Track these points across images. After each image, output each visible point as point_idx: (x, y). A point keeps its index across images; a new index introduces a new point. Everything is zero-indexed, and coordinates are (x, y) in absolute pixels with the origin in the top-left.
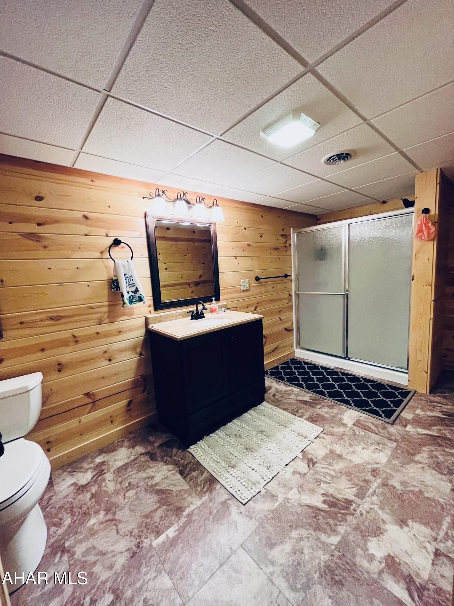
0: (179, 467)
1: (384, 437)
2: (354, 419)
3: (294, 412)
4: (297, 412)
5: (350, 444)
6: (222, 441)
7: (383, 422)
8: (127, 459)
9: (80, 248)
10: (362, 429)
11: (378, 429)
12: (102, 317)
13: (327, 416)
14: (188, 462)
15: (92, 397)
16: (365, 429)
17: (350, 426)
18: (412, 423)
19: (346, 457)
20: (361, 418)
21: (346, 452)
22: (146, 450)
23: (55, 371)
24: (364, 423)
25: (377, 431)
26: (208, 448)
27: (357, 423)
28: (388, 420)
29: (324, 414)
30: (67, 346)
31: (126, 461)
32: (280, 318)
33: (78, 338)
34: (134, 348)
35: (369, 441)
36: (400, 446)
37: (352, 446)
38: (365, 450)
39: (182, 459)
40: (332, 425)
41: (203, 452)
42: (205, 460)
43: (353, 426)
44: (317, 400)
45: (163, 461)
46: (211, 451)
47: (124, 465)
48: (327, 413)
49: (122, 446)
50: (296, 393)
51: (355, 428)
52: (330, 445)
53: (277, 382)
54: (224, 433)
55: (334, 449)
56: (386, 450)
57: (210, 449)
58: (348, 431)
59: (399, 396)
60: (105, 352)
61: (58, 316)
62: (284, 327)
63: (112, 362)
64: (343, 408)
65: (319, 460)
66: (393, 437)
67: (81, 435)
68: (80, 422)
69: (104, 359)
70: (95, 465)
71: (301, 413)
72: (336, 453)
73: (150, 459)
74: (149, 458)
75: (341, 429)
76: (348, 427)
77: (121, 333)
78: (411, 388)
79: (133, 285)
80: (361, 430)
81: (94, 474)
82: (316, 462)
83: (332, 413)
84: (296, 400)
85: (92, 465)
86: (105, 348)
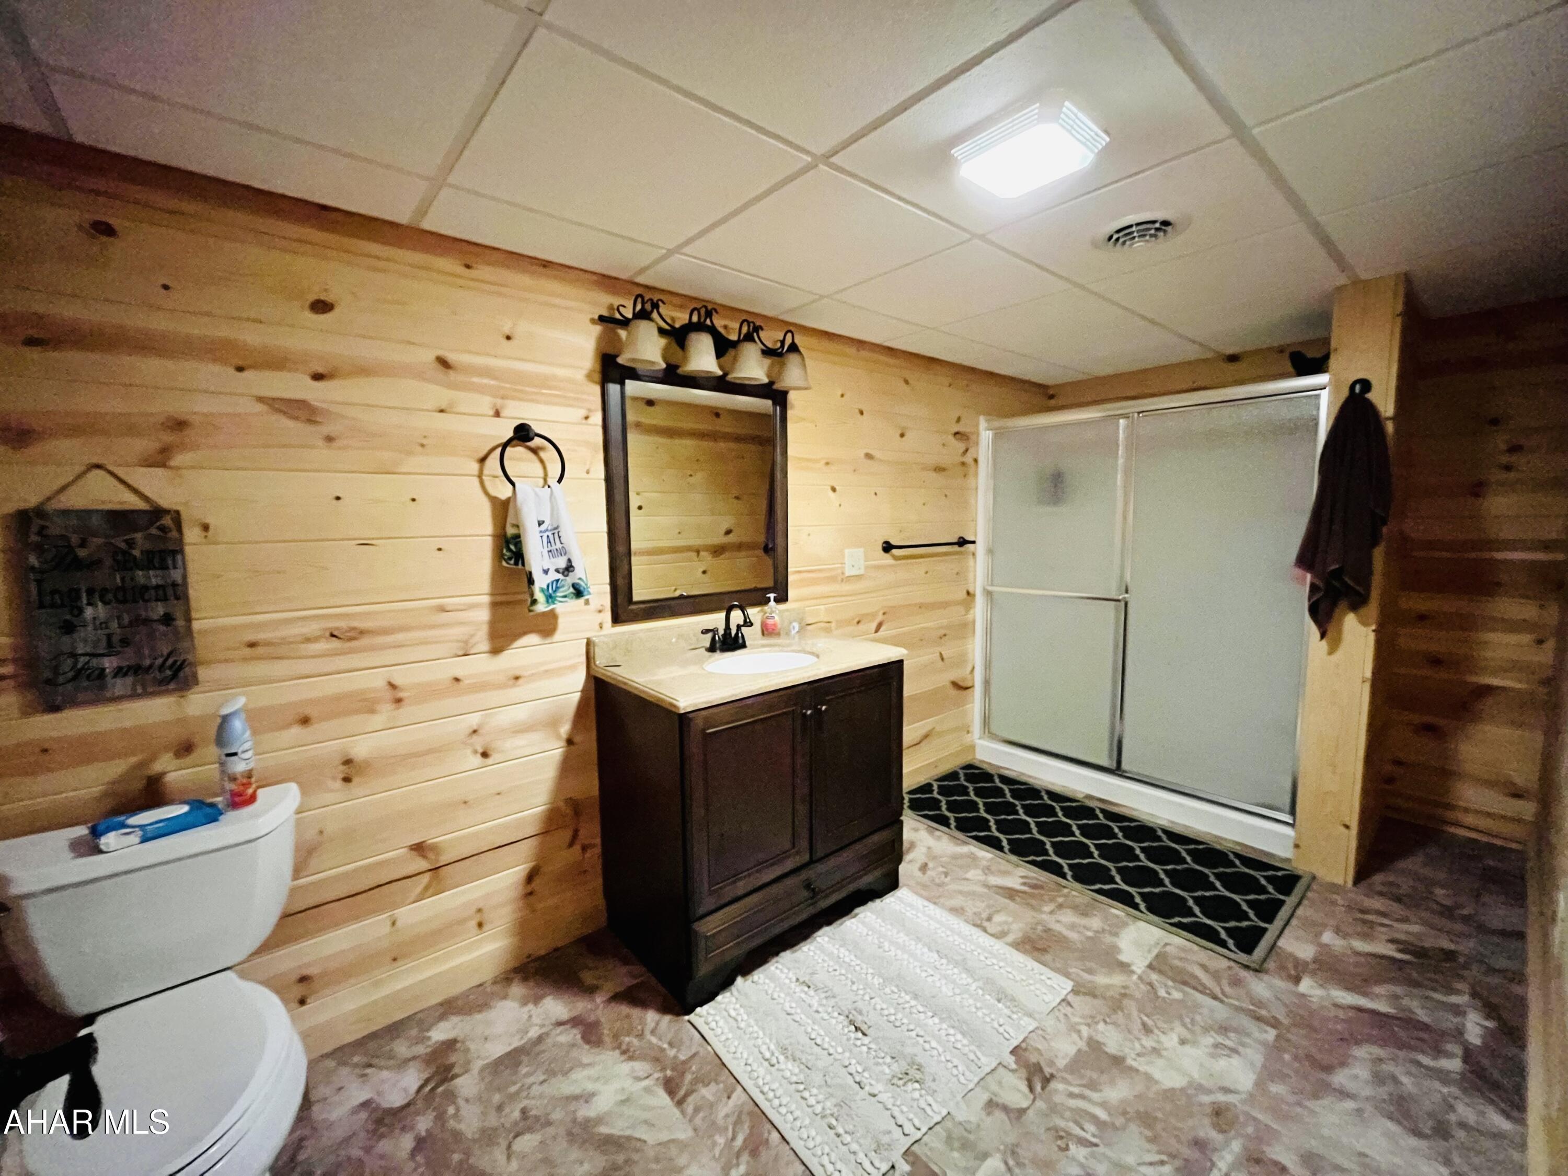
0: (663, 1069)
1: (1238, 1009)
2: (1149, 951)
3: (982, 920)
4: (989, 919)
5: (1144, 1025)
6: (788, 999)
7: (1232, 964)
8: (518, 1037)
9: (423, 446)
10: (1174, 980)
11: (1219, 985)
12: (472, 636)
13: (1073, 935)
14: (690, 1054)
15: (431, 855)
16: (1185, 983)
17: (1139, 971)
18: (1313, 973)
19: (1135, 1064)
20: (1168, 948)
21: (1133, 1049)
22: (570, 1010)
23: (334, 778)
24: (1177, 963)
25: (1217, 991)
26: (745, 1017)
27: (1159, 964)
28: (1243, 957)
29: (1066, 932)
30: (372, 711)
31: (516, 1043)
32: (941, 654)
33: (402, 690)
34: (552, 723)
35: (1198, 1018)
36: (1288, 1040)
37: (1152, 1032)
38: (1187, 1049)
39: (671, 1044)
40: (1088, 964)
41: (731, 1030)
42: (739, 1055)
43: (1149, 971)
44: (1041, 887)
45: (619, 1047)
46: (756, 1028)
47: (508, 1054)
48: (1073, 927)
49: (505, 997)
50: (985, 863)
51: (1154, 977)
52: (1089, 1025)
53: (931, 830)
54: (791, 975)
55: (1099, 1038)
56: (1249, 1051)
57: (752, 1022)
58: (1136, 984)
59: (1270, 889)
60: (475, 731)
61: (354, 629)
62: (952, 678)
63: (489, 761)
64: (1117, 916)
65: (1059, 1070)
66: (1264, 1012)
67: (395, 960)
68: (394, 924)
69: (469, 751)
70: (429, 1050)
71: (1000, 924)
72: (1106, 1049)
73: (583, 1038)
74: (579, 1036)
75: (1117, 980)
76: (1133, 972)
77: (520, 681)
78: (1301, 867)
79: (562, 552)
80: (1170, 983)
81: (425, 1075)
82: (1052, 1076)
83: (1088, 929)
84: (986, 886)
85: (421, 1050)
86: (474, 720)
